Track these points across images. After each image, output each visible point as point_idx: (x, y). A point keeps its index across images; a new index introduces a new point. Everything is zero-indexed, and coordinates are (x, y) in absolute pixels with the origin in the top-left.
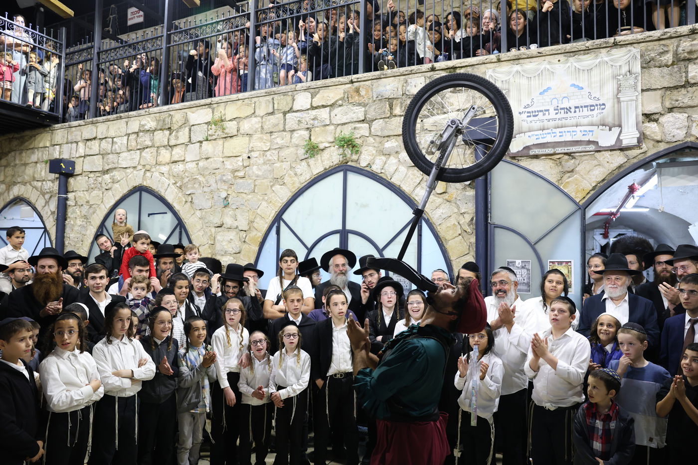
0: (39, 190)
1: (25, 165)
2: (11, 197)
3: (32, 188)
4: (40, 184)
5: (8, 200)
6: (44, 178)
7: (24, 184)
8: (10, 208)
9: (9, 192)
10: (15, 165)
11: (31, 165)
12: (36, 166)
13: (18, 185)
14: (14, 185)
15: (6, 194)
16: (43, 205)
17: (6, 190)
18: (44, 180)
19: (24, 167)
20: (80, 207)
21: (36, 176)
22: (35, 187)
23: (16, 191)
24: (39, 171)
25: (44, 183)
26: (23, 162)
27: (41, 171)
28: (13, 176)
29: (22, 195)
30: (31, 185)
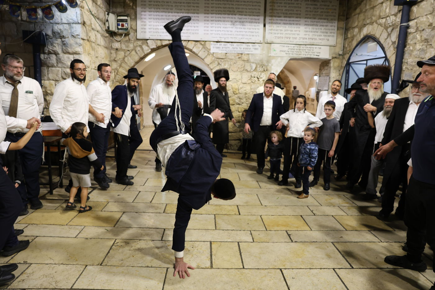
0: (383, 26)
1: (373, 8)
2: (362, 36)
3: (377, 25)
4: (384, 20)
5: (359, 39)
6: (387, 15)
7: (372, 23)
8: (360, 46)
9: (360, 33)
10: (366, 10)
11: (377, 7)
12: (382, 6)
13: (367, 26)
14: (364, 27)
15: (358, 35)
16: (386, 38)
17: (359, 32)
18: (388, 16)
19: (372, 10)
20: (421, 33)
21: (381, 14)
22: (380, 25)
23: (365, 31)
24: (384, 9)
25: (388, 18)
26: (372, 6)
27: (386, 9)
28: (364, 20)
29: (370, 33)
30: (377, 23)
